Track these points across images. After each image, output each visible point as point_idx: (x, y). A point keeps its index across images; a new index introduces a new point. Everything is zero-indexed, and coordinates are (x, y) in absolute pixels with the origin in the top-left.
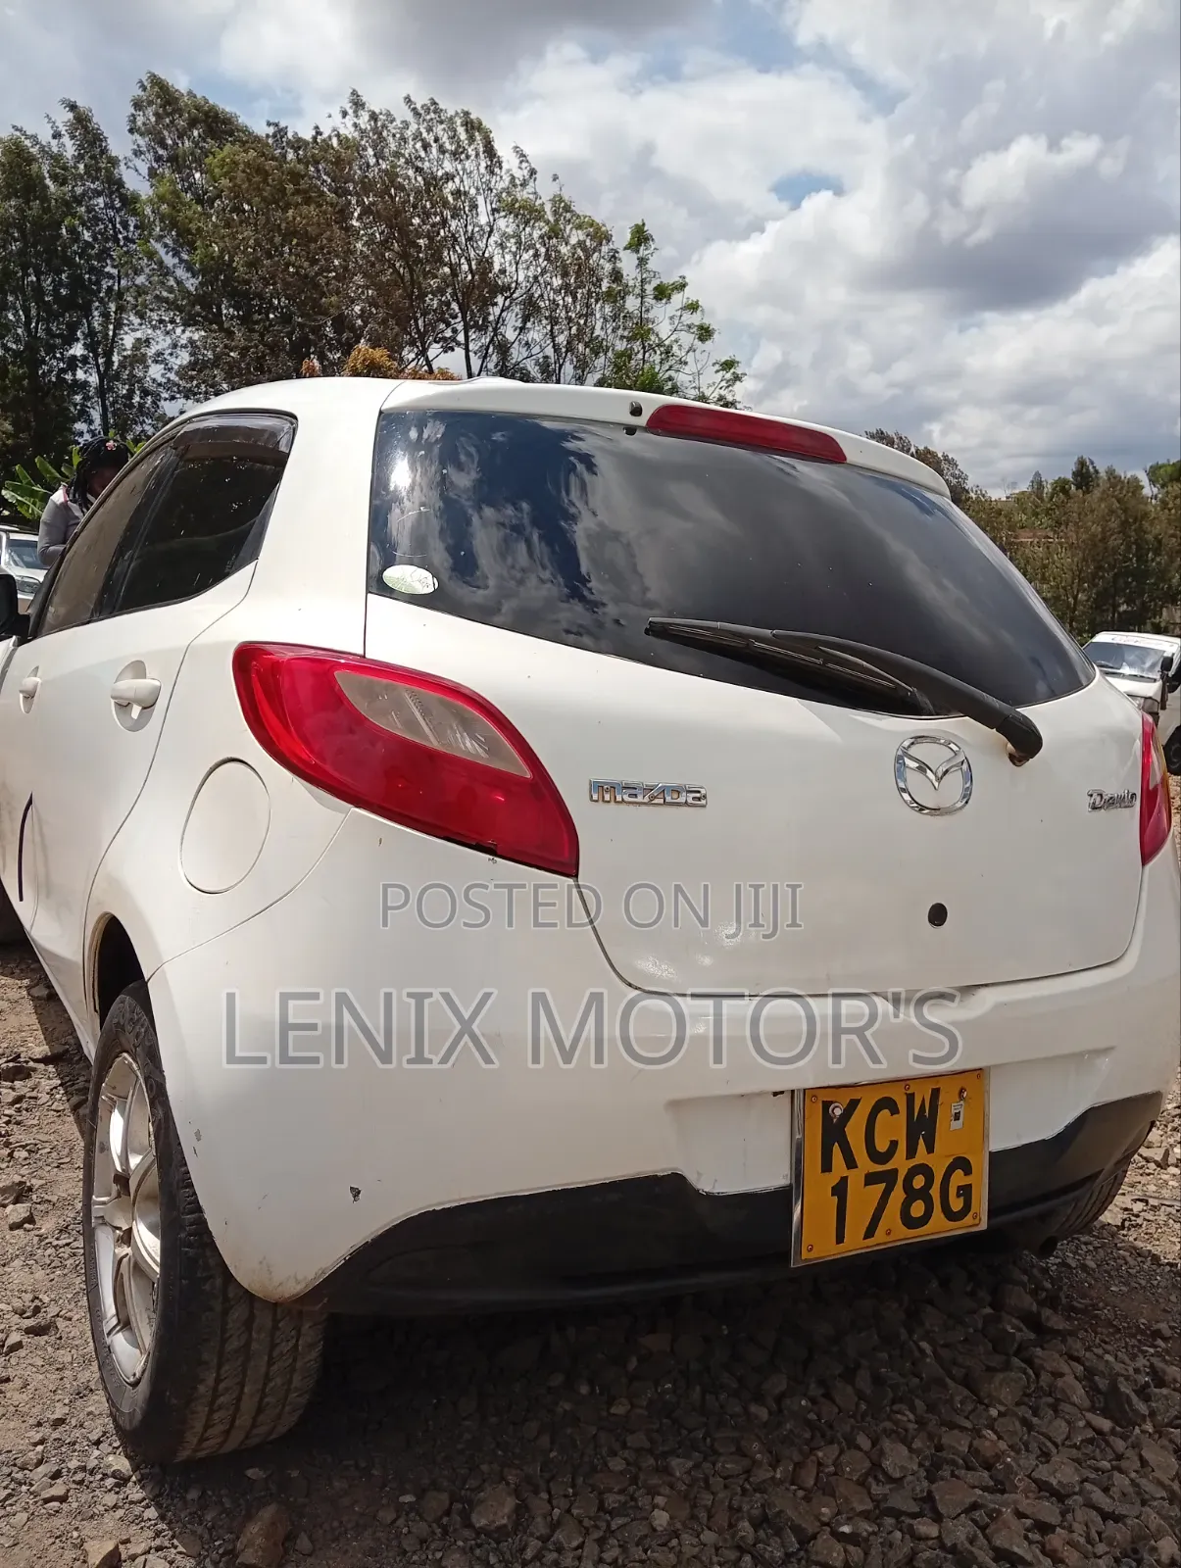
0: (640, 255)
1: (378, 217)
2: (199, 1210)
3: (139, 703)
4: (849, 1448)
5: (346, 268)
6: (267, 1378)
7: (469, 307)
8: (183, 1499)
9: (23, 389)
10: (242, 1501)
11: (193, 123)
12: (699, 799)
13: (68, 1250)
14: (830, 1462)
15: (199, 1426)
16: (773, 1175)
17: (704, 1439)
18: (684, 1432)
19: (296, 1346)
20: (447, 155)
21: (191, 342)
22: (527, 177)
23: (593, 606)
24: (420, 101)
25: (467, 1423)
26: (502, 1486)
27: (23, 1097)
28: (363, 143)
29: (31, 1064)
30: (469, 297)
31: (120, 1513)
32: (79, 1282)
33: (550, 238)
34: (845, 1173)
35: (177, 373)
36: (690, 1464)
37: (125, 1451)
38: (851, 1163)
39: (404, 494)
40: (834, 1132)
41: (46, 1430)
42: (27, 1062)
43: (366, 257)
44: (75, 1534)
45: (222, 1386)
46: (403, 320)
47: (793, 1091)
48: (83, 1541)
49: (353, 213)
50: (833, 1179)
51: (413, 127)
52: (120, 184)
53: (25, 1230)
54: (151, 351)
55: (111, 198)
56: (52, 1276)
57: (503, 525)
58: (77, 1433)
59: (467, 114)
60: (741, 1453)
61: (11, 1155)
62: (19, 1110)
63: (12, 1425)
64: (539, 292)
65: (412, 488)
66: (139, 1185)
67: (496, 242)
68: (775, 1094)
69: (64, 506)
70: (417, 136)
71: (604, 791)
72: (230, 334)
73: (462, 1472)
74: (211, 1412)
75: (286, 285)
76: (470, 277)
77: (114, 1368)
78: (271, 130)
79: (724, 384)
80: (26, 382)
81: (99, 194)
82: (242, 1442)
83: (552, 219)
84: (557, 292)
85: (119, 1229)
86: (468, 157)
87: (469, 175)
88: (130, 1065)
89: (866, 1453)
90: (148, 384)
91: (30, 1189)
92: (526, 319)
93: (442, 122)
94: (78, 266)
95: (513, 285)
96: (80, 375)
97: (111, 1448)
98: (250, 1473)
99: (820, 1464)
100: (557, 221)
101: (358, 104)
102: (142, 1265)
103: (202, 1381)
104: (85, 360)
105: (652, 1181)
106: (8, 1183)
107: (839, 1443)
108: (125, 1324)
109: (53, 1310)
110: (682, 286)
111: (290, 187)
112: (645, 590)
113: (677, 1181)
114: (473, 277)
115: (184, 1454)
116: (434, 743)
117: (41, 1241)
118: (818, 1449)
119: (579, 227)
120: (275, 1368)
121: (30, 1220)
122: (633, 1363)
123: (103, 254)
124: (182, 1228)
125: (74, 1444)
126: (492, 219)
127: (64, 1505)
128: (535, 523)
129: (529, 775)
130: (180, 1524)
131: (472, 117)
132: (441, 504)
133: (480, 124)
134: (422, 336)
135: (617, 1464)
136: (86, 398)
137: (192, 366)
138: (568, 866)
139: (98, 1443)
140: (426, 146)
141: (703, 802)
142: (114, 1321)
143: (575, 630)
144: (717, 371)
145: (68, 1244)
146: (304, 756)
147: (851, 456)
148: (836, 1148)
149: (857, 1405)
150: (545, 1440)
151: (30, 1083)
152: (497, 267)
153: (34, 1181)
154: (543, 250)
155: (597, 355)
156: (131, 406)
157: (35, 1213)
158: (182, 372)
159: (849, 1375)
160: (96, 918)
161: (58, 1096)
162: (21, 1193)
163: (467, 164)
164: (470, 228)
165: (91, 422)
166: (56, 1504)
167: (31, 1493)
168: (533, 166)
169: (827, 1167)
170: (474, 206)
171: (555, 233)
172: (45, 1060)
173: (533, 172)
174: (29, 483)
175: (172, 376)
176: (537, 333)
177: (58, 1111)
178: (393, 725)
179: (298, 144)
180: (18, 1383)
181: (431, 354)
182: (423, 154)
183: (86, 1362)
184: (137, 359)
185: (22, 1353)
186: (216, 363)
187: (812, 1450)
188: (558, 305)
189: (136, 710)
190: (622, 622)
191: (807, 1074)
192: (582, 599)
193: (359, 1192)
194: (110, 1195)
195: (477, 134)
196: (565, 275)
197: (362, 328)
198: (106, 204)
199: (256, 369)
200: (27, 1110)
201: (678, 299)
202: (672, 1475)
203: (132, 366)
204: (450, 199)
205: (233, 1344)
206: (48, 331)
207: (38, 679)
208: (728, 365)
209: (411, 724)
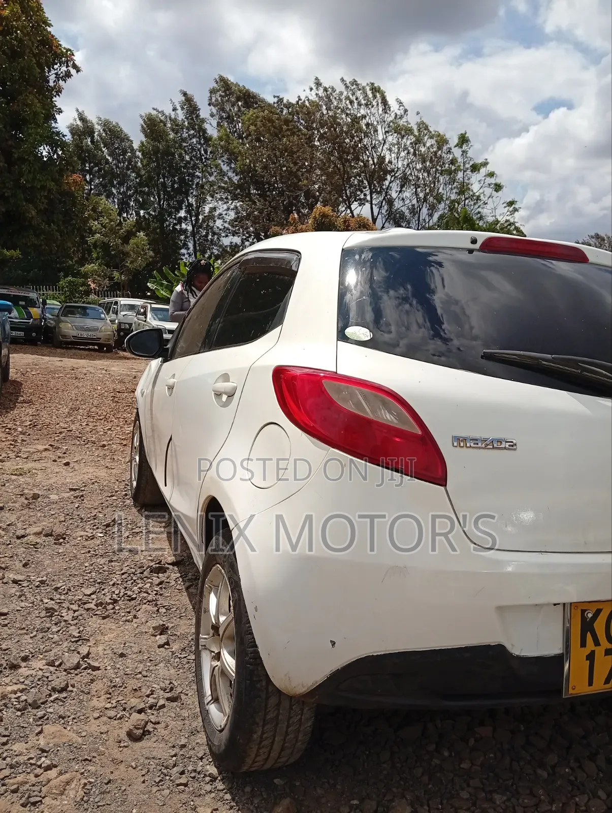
0: (463, 149)
1: (328, 140)
2: (256, 646)
3: (226, 393)
4: (594, 797)
5: (311, 167)
6: (287, 734)
7: (373, 182)
8: (243, 791)
9: (157, 234)
10: (272, 795)
11: (238, 99)
12: (513, 446)
13: (185, 660)
14: (583, 804)
15: (253, 756)
16: (554, 648)
17: (512, 785)
18: (501, 781)
19: (301, 718)
20: (362, 106)
21: (236, 207)
22: (403, 113)
23: (446, 341)
24: (348, 80)
25: (385, 765)
26: (404, 800)
27: (163, 581)
28: (320, 103)
29: (167, 565)
30: (373, 177)
31: (213, 795)
32: (191, 676)
33: (416, 144)
34: (593, 648)
35: (229, 224)
36: (505, 798)
37: (215, 764)
38: (597, 643)
39: (353, 287)
40: (587, 626)
41: (177, 750)
42: (164, 564)
43: (322, 160)
44: (192, 803)
45: (264, 736)
46: (340, 190)
47: (564, 604)
48: (196, 808)
49: (315, 138)
50: (587, 651)
51: (345, 93)
52: (204, 131)
53: (165, 648)
54: (217, 213)
55: (199, 139)
56: (178, 672)
57: (398, 298)
58: (192, 753)
59: (373, 84)
60: (532, 794)
61: (158, 610)
62: (161, 588)
63: (161, 746)
64: (410, 172)
65: (357, 284)
66: (224, 632)
67: (387, 148)
68: (555, 605)
69: (181, 292)
70: (347, 98)
71: (460, 441)
72: (255, 203)
73: (383, 791)
74: (259, 748)
75: (282, 177)
76: (373, 167)
77: (210, 722)
78: (276, 100)
79: (508, 213)
80: (158, 230)
81: (194, 136)
82: (272, 765)
83: (417, 134)
84: (419, 171)
85: (214, 652)
86: (373, 107)
87: (374, 114)
88: (220, 571)
89: (603, 800)
90: (216, 230)
91: (167, 628)
92: (402, 186)
93: (360, 90)
94: (184, 173)
95: (396, 170)
96: (184, 226)
97: (208, 762)
98: (276, 781)
99: (577, 805)
100: (420, 135)
101: (318, 84)
102: (226, 672)
103: (256, 732)
104: (185, 218)
105: (487, 648)
106: (157, 624)
107: (588, 795)
108: (216, 700)
109: (179, 690)
110: (485, 164)
111: (285, 127)
112: (472, 328)
113: (500, 649)
114: (375, 166)
115: (245, 768)
116: (370, 415)
117: (173, 654)
118: (576, 796)
119: (431, 137)
120: (290, 729)
121: (167, 643)
122: (472, 742)
123: (195, 167)
124: (247, 655)
125: (190, 758)
126: (385, 136)
127: (186, 788)
128: (414, 296)
129: (420, 433)
130: (242, 804)
131: (375, 85)
132: (370, 291)
133: (379, 88)
134: (348, 198)
135: (465, 795)
136: (186, 237)
137: (235, 220)
138: (440, 479)
139: (201, 758)
140: (351, 102)
141: (515, 447)
142: (210, 698)
143: (437, 354)
144: (505, 207)
145: (185, 657)
146: (307, 422)
147: (591, 259)
148: (589, 635)
149: (598, 774)
150: (425, 778)
151: (166, 575)
152: (387, 160)
153: (169, 624)
154: (412, 150)
155: (440, 203)
156: (207, 240)
157: (170, 640)
158: (231, 223)
159: (593, 758)
160: (204, 498)
161: (179, 582)
162: (163, 630)
163: (372, 110)
164: (374, 142)
165: (188, 249)
166: (182, 787)
167: (171, 781)
168: (406, 108)
169: (583, 644)
170: (376, 131)
171: (418, 141)
172: (173, 564)
173: (406, 111)
174: (160, 280)
175: (226, 225)
176: (408, 193)
177: (179, 590)
178: (350, 407)
179: (289, 105)
180: (163, 725)
181: (353, 207)
182: (350, 107)
183: (195, 717)
184: (210, 217)
185: (165, 710)
186: (247, 217)
187: (573, 797)
188: (419, 178)
189: (224, 398)
190: (461, 349)
191: (573, 595)
192: (441, 337)
193: (335, 643)
194: (208, 635)
195: (378, 94)
196: (424, 161)
197: (319, 196)
198: (197, 141)
199: (267, 220)
200: (165, 588)
201: (483, 171)
202: (495, 803)
203: (208, 220)
204: (364, 127)
205: (271, 715)
206: (169, 205)
207: (175, 380)
208: (511, 203)
209: (358, 405)
